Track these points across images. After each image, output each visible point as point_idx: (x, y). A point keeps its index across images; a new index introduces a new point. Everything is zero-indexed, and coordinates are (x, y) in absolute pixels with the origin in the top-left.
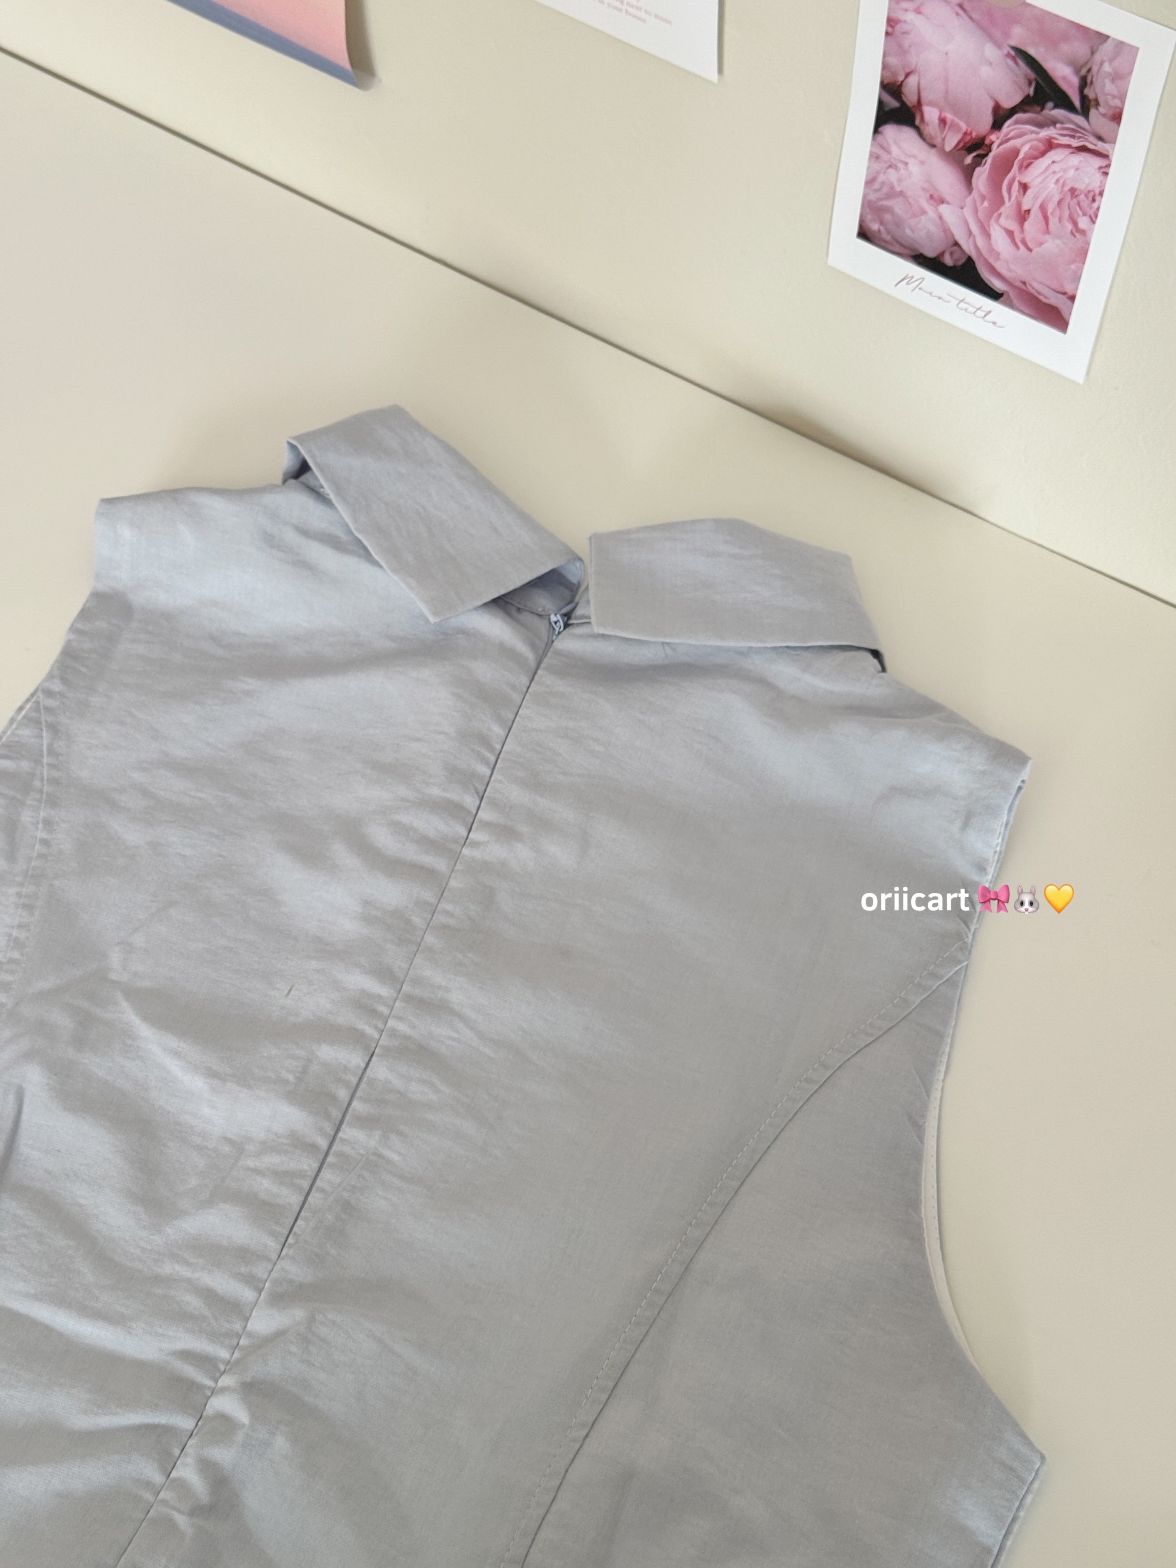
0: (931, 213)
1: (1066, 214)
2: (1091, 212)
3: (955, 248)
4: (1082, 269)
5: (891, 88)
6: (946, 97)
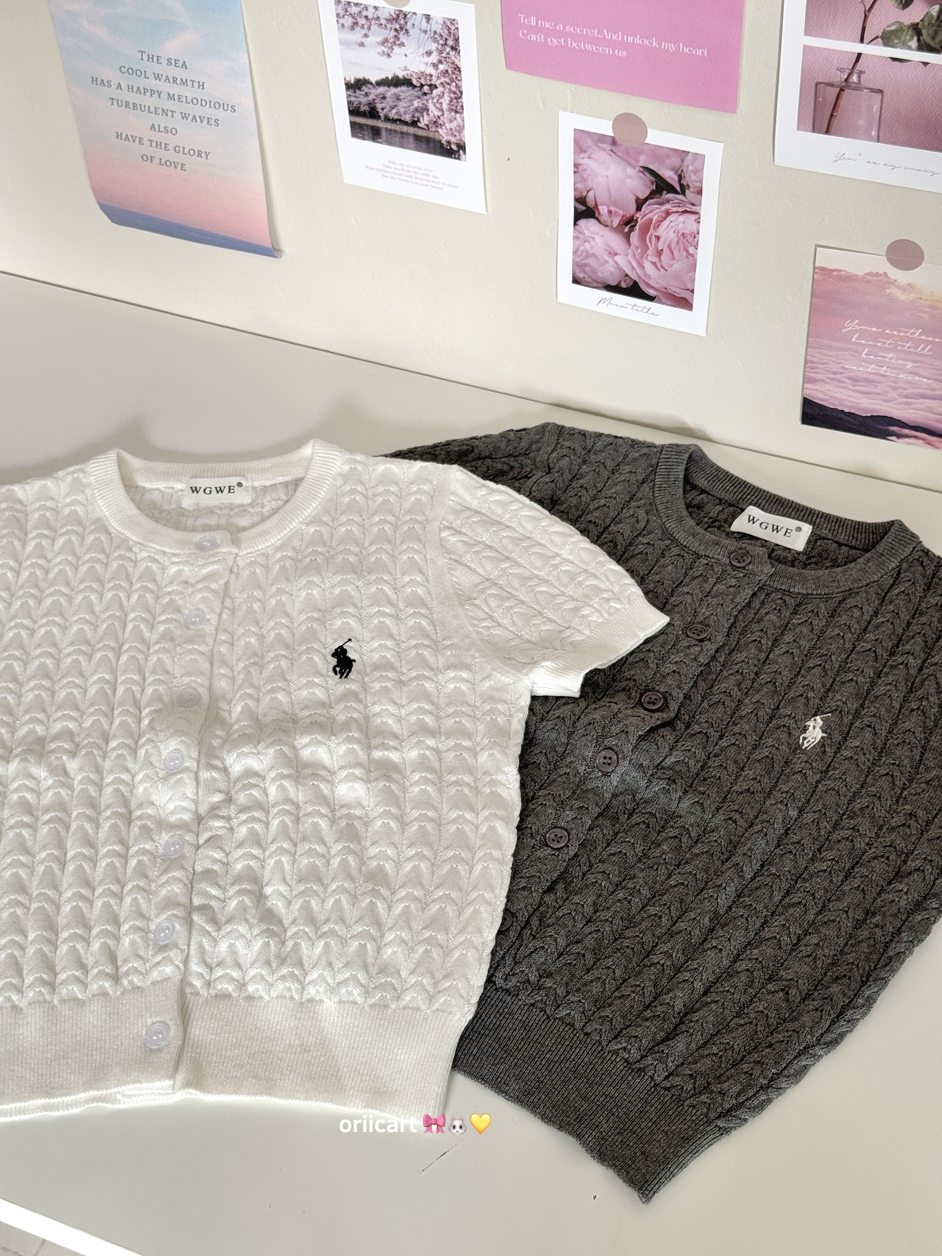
0: (611, 262)
1: (682, 247)
2: (695, 244)
3: (626, 278)
4: (695, 275)
5: (580, 200)
6: (610, 199)
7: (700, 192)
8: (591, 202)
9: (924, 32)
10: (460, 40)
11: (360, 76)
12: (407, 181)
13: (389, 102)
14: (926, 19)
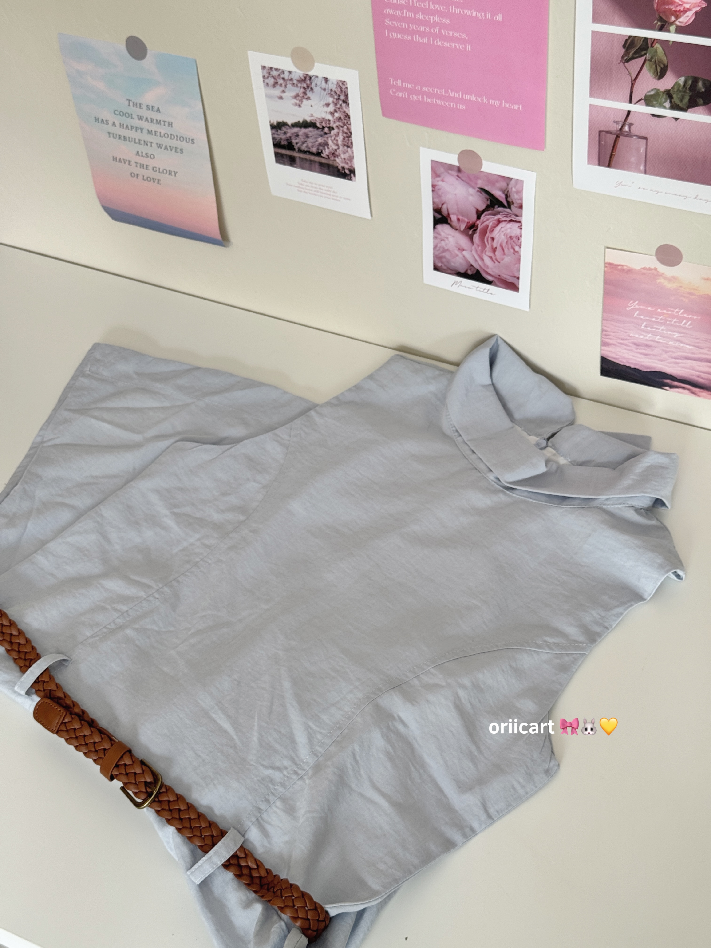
0: (460, 255)
1: (510, 246)
2: (519, 244)
3: (472, 267)
4: (519, 267)
5: (437, 210)
6: (458, 211)
7: (521, 207)
8: (444, 212)
9: (674, 96)
10: (349, 96)
11: (280, 120)
12: (315, 194)
13: (301, 139)
14: (676, 87)
